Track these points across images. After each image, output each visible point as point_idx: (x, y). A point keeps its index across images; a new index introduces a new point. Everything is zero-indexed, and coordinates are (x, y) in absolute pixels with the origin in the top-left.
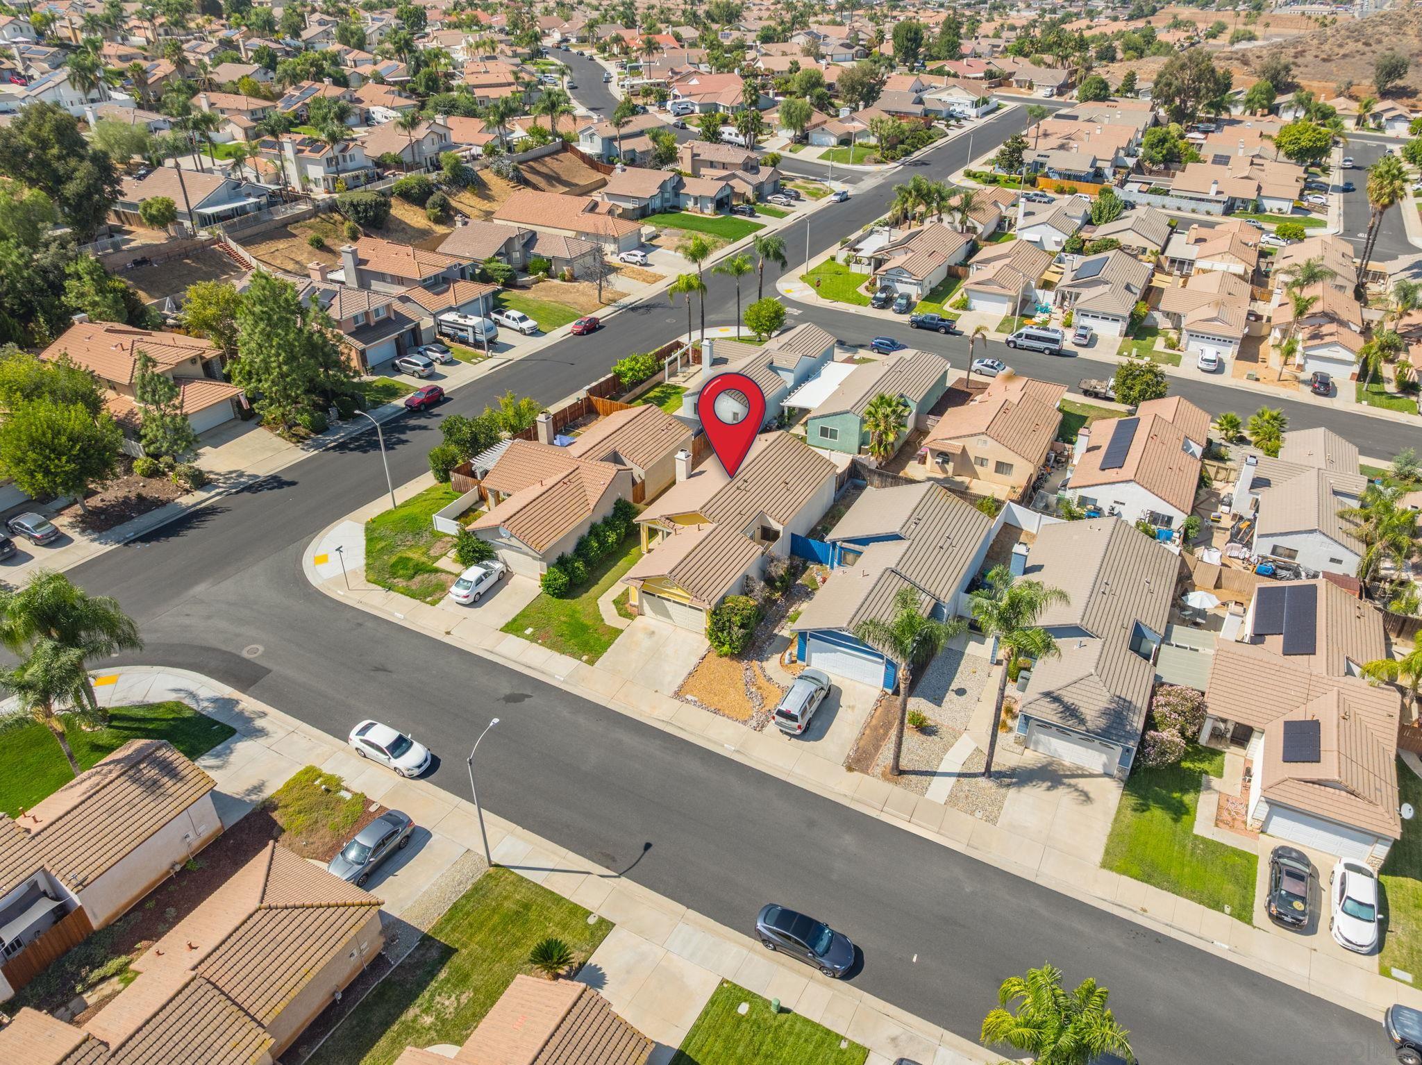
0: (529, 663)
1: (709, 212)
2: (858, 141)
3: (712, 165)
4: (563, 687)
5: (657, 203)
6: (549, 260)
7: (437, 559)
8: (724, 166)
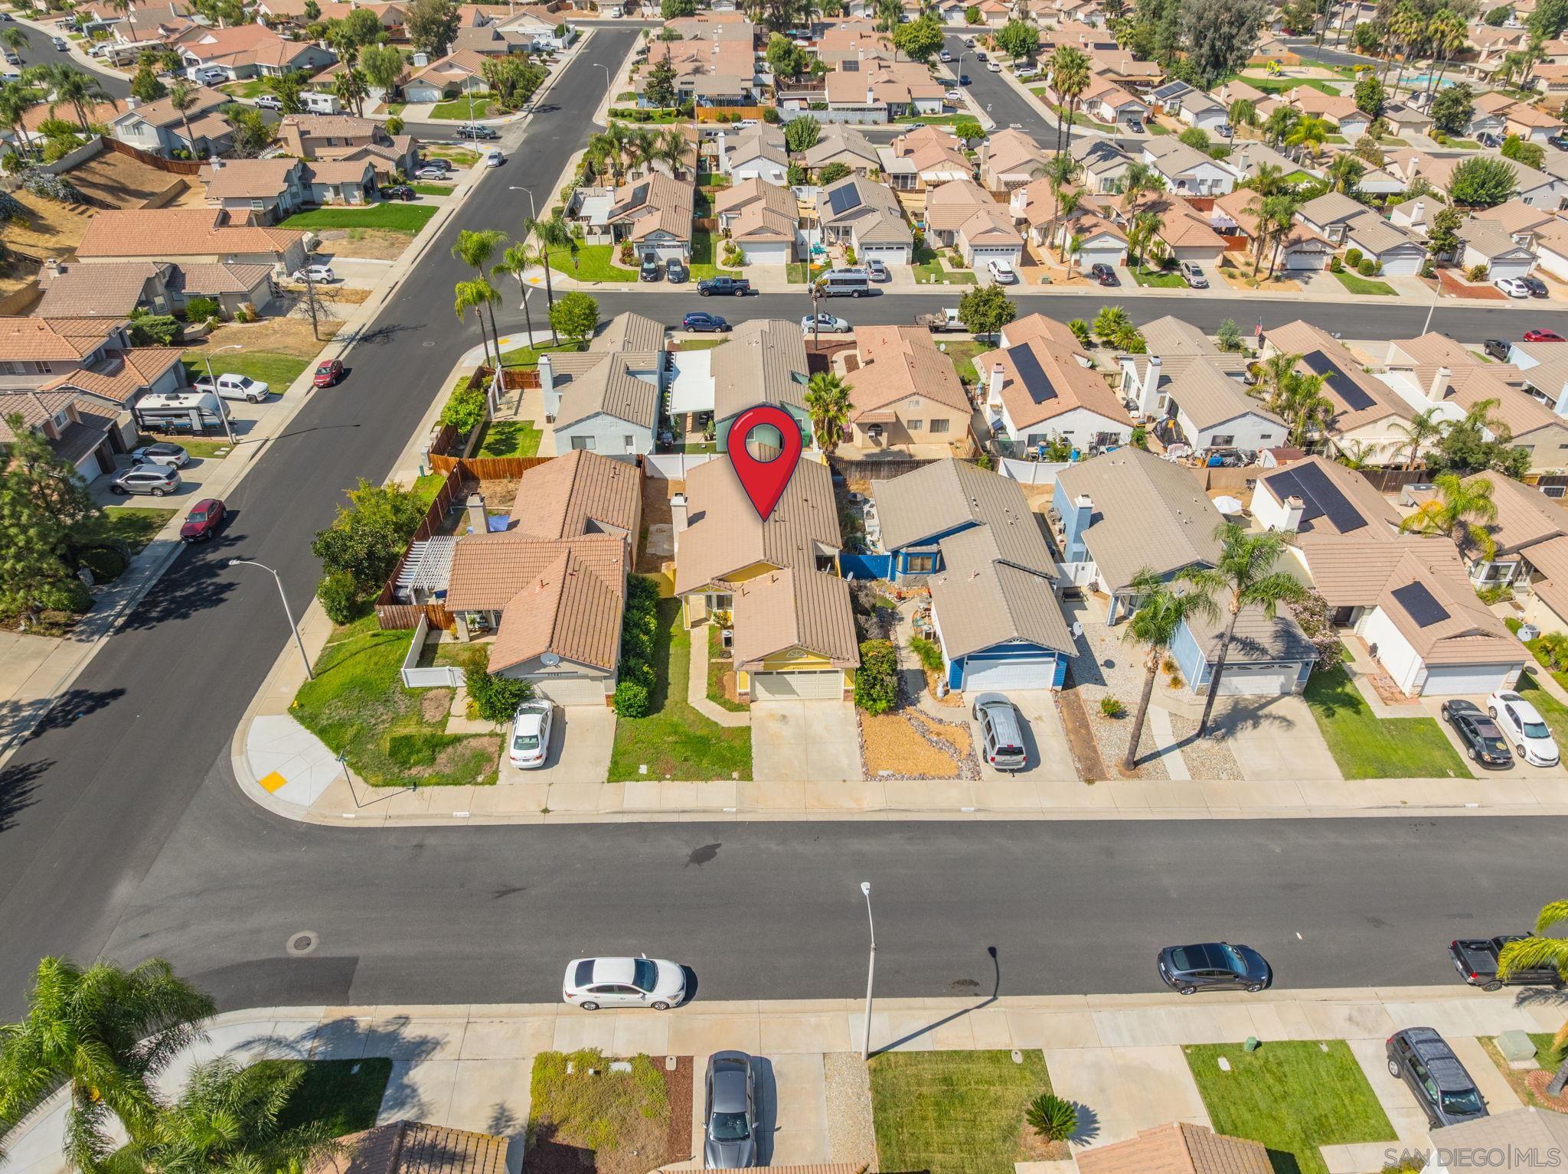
0: (680, 806)
1: (357, 202)
2: (466, 92)
3: (329, 142)
4: (740, 818)
5: (287, 203)
6: (214, 299)
7: (443, 723)
8: (347, 142)
